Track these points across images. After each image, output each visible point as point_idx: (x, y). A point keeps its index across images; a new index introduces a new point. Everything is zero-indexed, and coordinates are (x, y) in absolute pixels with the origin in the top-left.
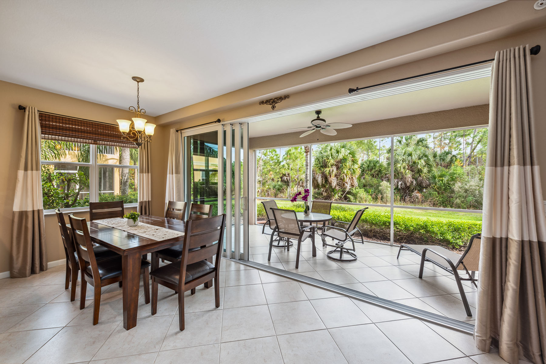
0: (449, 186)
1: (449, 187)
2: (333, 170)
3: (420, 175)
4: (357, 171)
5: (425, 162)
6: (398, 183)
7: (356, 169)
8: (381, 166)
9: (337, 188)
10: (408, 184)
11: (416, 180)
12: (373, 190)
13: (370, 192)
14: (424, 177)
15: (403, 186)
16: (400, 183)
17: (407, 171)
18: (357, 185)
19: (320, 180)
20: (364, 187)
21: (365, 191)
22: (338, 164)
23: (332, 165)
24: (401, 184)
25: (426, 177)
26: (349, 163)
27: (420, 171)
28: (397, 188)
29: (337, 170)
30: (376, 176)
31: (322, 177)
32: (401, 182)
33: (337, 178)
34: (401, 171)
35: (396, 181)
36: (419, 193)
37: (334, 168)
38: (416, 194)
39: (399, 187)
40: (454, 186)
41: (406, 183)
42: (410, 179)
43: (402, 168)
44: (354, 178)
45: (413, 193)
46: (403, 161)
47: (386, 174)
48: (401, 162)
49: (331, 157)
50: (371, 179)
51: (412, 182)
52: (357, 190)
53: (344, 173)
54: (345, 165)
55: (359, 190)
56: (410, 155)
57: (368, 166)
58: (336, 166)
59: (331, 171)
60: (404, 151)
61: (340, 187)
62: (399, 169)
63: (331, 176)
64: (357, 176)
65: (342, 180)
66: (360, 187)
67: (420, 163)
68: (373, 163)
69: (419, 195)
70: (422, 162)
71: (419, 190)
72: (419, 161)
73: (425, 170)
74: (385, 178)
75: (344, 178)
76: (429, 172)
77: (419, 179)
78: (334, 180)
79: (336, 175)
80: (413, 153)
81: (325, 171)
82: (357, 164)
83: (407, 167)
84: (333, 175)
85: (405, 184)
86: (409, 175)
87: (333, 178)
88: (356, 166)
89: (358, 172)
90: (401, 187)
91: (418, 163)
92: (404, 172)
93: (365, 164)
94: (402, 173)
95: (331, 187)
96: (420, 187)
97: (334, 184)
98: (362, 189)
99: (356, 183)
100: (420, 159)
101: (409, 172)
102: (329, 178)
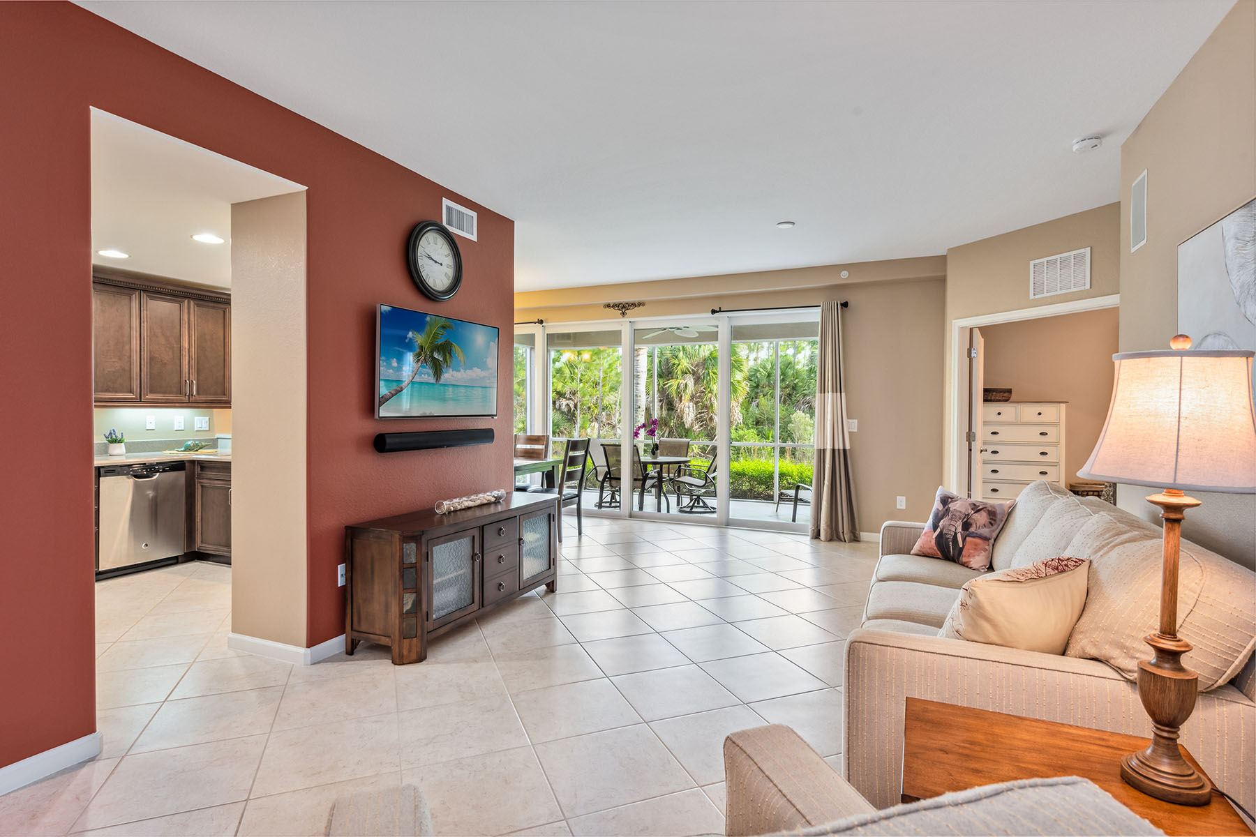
2: (686, 384)
4: (741, 389)
7: (738, 382)
8: (797, 375)
9: (696, 428)
13: (769, 437)
18: (741, 421)
20: (756, 425)
21: (758, 435)
22: (698, 370)
23: (684, 373)
26: (721, 368)
29: (695, 384)
30: (785, 398)
31: (661, 401)
33: (696, 403)
37: (690, 381)
44: (734, 403)
47: (805, 396)
49: (681, 353)
52: (740, 432)
53: (711, 392)
54: (715, 373)
55: (747, 432)
57: (769, 375)
58: (693, 375)
59: (682, 386)
61: (702, 426)
63: (683, 398)
64: (741, 400)
65: (708, 408)
66: (747, 424)
68: (780, 368)
74: (803, 403)
75: (712, 405)
78: (689, 407)
79: (692, 398)
81: (669, 387)
82: (741, 371)
84: (686, 397)
87: (687, 404)
88: (739, 376)
89: (744, 389)
93: (762, 370)
95: (683, 424)
97: (690, 419)
98: (752, 430)
99: (738, 416)
102: (677, 405)
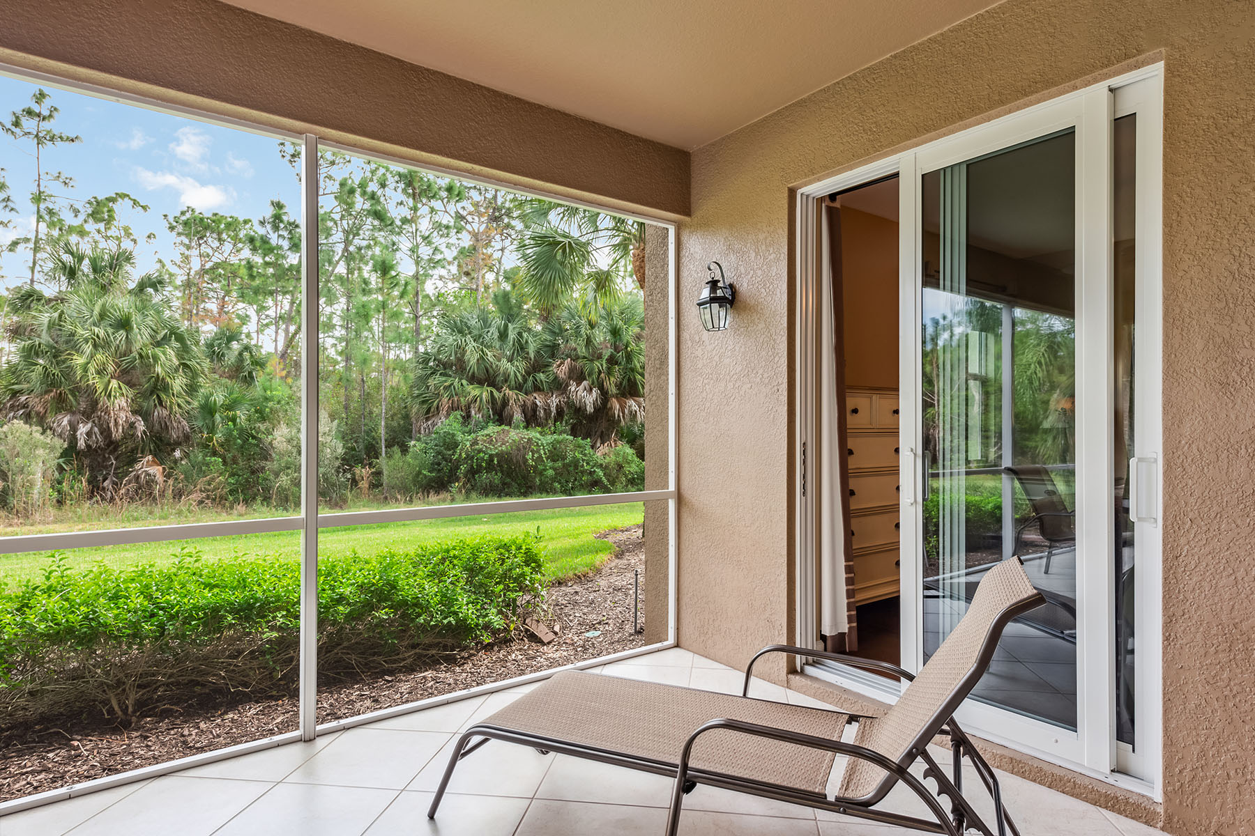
0: (254, 437)
1: (254, 442)
3: (161, 402)
5: (178, 355)
6: (74, 429)
10: (117, 434)
11: (146, 415)
14: (176, 408)
15: (98, 438)
16: (83, 429)
17: (114, 383)
24: (89, 434)
25: (179, 406)
27: (159, 388)
28: (71, 452)
32: (89, 425)
34: (91, 382)
35: (65, 422)
36: (158, 465)
38: (148, 467)
39: (81, 444)
40: (270, 437)
41: (109, 428)
42: (123, 415)
43: (92, 369)
45: (138, 466)
46: (95, 346)
47: (15, 394)
48: (88, 348)
51: (132, 426)
56: (124, 324)
60: (97, 310)
62: (79, 372)
67: (163, 357)
69: (156, 471)
70: (168, 356)
71: (155, 455)
72: (158, 351)
73: (178, 383)
74: (12, 407)
76: (192, 389)
77: (156, 413)
80: (136, 319)
83: (111, 369)
85: (106, 432)
90: (88, 446)
91: (156, 358)
92: (100, 387)
94: (91, 391)
96: (161, 445)
100: (158, 344)
101: (120, 388)
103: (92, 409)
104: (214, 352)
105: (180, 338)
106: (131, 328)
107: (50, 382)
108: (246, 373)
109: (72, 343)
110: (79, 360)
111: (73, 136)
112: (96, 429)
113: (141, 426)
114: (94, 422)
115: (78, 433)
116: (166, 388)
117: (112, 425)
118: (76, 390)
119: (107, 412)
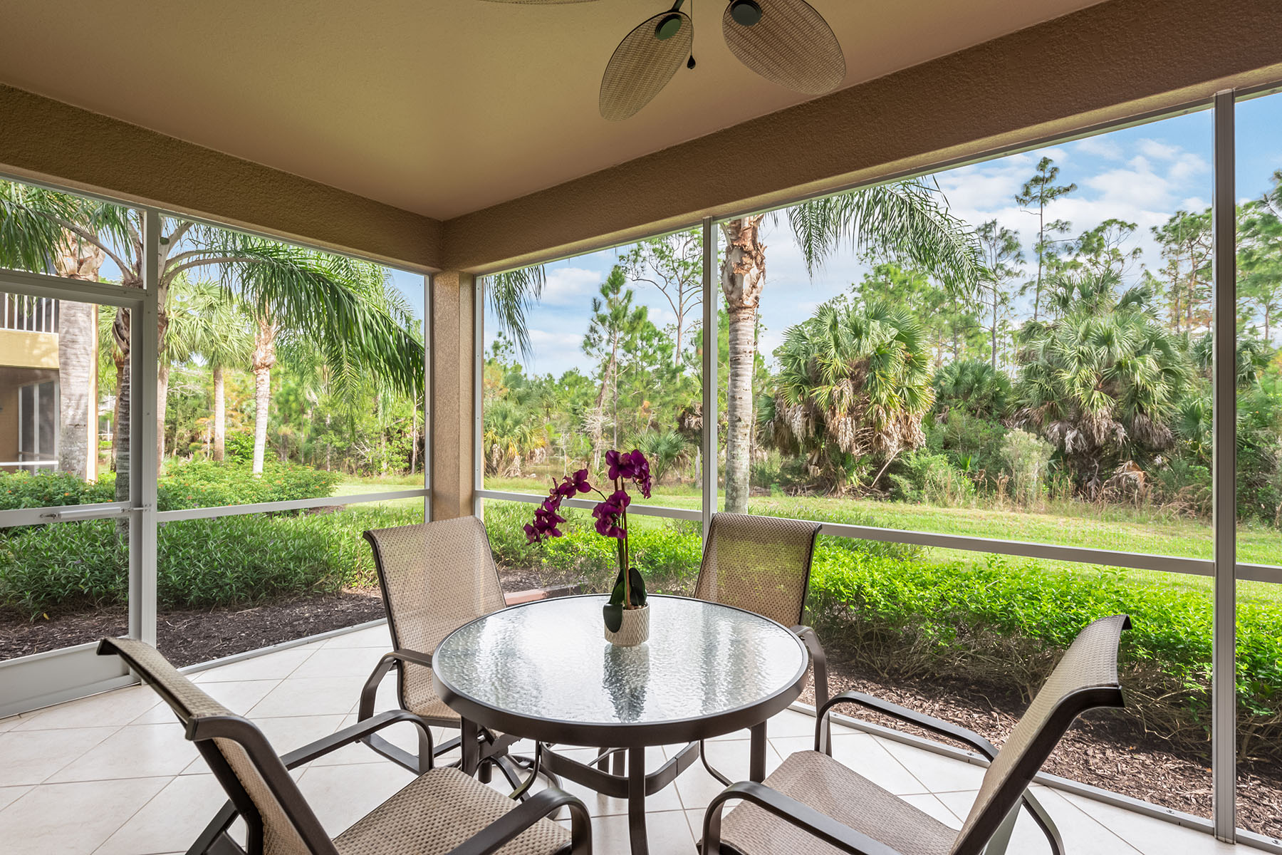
0: (1250, 446)
1: (1250, 450)
2: (842, 392)
3: (1141, 410)
4: (924, 397)
5: (1159, 362)
6: (1063, 435)
7: (919, 388)
8: (1001, 381)
9: (856, 452)
10: (1100, 440)
11: (1126, 423)
12: (977, 460)
13: (966, 465)
14: (1157, 415)
15: (1083, 442)
16: (1070, 435)
17: (1096, 395)
18: (924, 442)
19: (798, 424)
20: (945, 448)
21: (949, 463)
22: (859, 373)
23: (838, 377)
24: (1075, 440)
25: (1161, 413)
26: (895, 369)
27: (1138, 397)
28: (1060, 454)
29: (855, 392)
30: (981, 413)
31: (806, 415)
32: (1075, 432)
33: (857, 419)
34: (1076, 394)
35: (1056, 429)
36: (1139, 470)
37: (847, 387)
38: (1129, 472)
39: (1069, 448)
40: (1272, 446)
41: (1092, 434)
42: (1105, 422)
43: (1077, 384)
44: (913, 418)
45: (1119, 470)
46: (1080, 362)
47: (1020, 407)
48: (1074, 365)
49: (833, 350)
50: (970, 424)
51: (1114, 432)
52: (923, 458)
53: (878, 401)
54: (883, 376)
55: (931, 458)
56: (1106, 340)
57: (957, 383)
58: (852, 379)
59: (836, 394)
60: (1082, 330)
61: (866, 449)
62: (1067, 387)
63: (837, 411)
64: (922, 413)
65: (874, 425)
66: (932, 448)
67: (1141, 366)
68: (973, 373)
69: (1137, 475)
70: (1149, 364)
71: (1136, 460)
72: (1138, 361)
73: (1160, 390)
74: (1018, 417)
75: (879, 420)
76: (1175, 396)
77: (1137, 421)
78: (846, 424)
79: (851, 411)
80: (1117, 333)
81: (817, 396)
82: (923, 373)
83: (1094, 381)
84: (842, 409)
85: (1090, 438)
86: (1102, 412)
87: (843, 419)
88: (919, 380)
89: (928, 398)
90: (1074, 450)
91: (1134, 367)
92: (1084, 398)
93: (947, 375)
94: (1076, 402)
95: (837, 447)
96: (1142, 449)
97: (847, 440)
98: (941, 456)
99: (919, 434)
100: (1138, 354)
101: (1102, 398)
102: (829, 420)
103: (1079, 418)
104: (1204, 355)
105: (1162, 345)
106: (1113, 343)
107: (1045, 397)
108: (1246, 374)
109: (1062, 364)
110: (1066, 376)
111: (1067, 185)
112: (1081, 435)
113: (1122, 433)
114: (1079, 429)
115: (1066, 439)
116: (1147, 395)
117: (1095, 431)
118: (1064, 402)
119: (1091, 420)
